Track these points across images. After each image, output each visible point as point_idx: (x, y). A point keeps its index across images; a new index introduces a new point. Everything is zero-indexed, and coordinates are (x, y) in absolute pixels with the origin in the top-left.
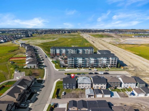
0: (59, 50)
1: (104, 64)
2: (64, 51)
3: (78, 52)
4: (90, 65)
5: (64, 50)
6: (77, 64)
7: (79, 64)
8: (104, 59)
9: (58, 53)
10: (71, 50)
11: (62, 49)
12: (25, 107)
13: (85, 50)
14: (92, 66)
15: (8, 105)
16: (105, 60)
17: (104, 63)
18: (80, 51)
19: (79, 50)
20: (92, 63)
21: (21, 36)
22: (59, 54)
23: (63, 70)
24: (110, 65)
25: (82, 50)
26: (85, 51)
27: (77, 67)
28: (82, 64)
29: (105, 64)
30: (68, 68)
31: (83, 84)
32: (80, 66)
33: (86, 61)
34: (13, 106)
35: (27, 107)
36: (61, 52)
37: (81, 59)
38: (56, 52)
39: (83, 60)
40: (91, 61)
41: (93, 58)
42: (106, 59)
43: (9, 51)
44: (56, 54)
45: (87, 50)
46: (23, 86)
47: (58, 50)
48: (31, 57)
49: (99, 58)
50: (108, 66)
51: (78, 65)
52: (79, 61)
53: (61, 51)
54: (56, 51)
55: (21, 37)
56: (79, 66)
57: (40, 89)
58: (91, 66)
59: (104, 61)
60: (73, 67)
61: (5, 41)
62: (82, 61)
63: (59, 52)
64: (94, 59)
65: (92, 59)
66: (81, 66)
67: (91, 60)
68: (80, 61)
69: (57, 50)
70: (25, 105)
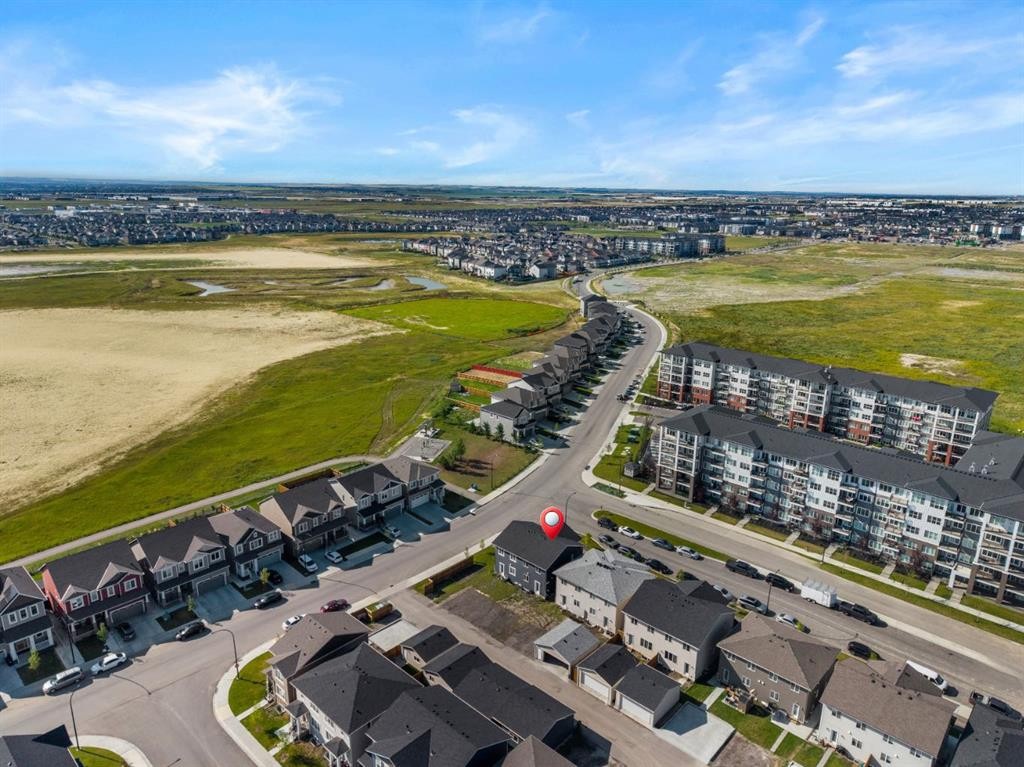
0: (710, 371)
1: (924, 545)
2: (740, 382)
3: (840, 406)
4: (804, 521)
5: (739, 376)
6: (716, 486)
7: (728, 490)
8: (925, 508)
9: (699, 386)
10: (787, 381)
11: (731, 369)
12: (306, 570)
13: (908, 408)
14: (818, 529)
15: (251, 530)
16: (933, 520)
17: (920, 537)
18: (857, 405)
19: (853, 394)
20: (820, 507)
21: (650, 246)
22: (707, 397)
23: (612, 491)
24: (965, 572)
25: (872, 402)
26: (900, 417)
27: (715, 501)
28: (752, 496)
29: (931, 553)
30: (653, 494)
31: (579, 589)
32: (735, 501)
33: (781, 481)
34: (275, 544)
35: (313, 573)
36: (725, 388)
37: (748, 459)
38: (689, 380)
39: (755, 471)
40: (815, 493)
41: (833, 475)
42: (941, 514)
43: (510, 331)
44: (688, 389)
45: (923, 408)
46: (356, 491)
47: (701, 369)
48: (530, 380)
49: (885, 488)
50: (946, 574)
51: (723, 495)
52: (732, 469)
53: (726, 379)
54: (689, 371)
55: (649, 251)
56: (725, 501)
57: (421, 534)
58: (808, 529)
59: (922, 525)
60: (685, 492)
61: (545, 271)
62: (747, 474)
63: (709, 380)
64: (836, 485)
65: (823, 480)
66: (743, 506)
67: (817, 487)
68: (738, 467)
69: (696, 368)
70: (310, 563)
